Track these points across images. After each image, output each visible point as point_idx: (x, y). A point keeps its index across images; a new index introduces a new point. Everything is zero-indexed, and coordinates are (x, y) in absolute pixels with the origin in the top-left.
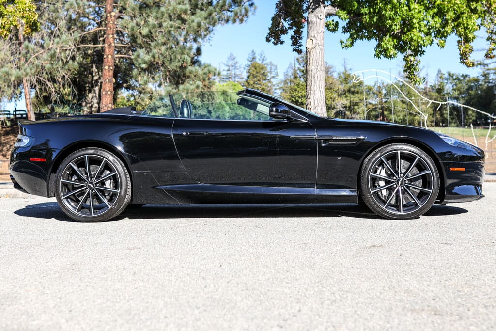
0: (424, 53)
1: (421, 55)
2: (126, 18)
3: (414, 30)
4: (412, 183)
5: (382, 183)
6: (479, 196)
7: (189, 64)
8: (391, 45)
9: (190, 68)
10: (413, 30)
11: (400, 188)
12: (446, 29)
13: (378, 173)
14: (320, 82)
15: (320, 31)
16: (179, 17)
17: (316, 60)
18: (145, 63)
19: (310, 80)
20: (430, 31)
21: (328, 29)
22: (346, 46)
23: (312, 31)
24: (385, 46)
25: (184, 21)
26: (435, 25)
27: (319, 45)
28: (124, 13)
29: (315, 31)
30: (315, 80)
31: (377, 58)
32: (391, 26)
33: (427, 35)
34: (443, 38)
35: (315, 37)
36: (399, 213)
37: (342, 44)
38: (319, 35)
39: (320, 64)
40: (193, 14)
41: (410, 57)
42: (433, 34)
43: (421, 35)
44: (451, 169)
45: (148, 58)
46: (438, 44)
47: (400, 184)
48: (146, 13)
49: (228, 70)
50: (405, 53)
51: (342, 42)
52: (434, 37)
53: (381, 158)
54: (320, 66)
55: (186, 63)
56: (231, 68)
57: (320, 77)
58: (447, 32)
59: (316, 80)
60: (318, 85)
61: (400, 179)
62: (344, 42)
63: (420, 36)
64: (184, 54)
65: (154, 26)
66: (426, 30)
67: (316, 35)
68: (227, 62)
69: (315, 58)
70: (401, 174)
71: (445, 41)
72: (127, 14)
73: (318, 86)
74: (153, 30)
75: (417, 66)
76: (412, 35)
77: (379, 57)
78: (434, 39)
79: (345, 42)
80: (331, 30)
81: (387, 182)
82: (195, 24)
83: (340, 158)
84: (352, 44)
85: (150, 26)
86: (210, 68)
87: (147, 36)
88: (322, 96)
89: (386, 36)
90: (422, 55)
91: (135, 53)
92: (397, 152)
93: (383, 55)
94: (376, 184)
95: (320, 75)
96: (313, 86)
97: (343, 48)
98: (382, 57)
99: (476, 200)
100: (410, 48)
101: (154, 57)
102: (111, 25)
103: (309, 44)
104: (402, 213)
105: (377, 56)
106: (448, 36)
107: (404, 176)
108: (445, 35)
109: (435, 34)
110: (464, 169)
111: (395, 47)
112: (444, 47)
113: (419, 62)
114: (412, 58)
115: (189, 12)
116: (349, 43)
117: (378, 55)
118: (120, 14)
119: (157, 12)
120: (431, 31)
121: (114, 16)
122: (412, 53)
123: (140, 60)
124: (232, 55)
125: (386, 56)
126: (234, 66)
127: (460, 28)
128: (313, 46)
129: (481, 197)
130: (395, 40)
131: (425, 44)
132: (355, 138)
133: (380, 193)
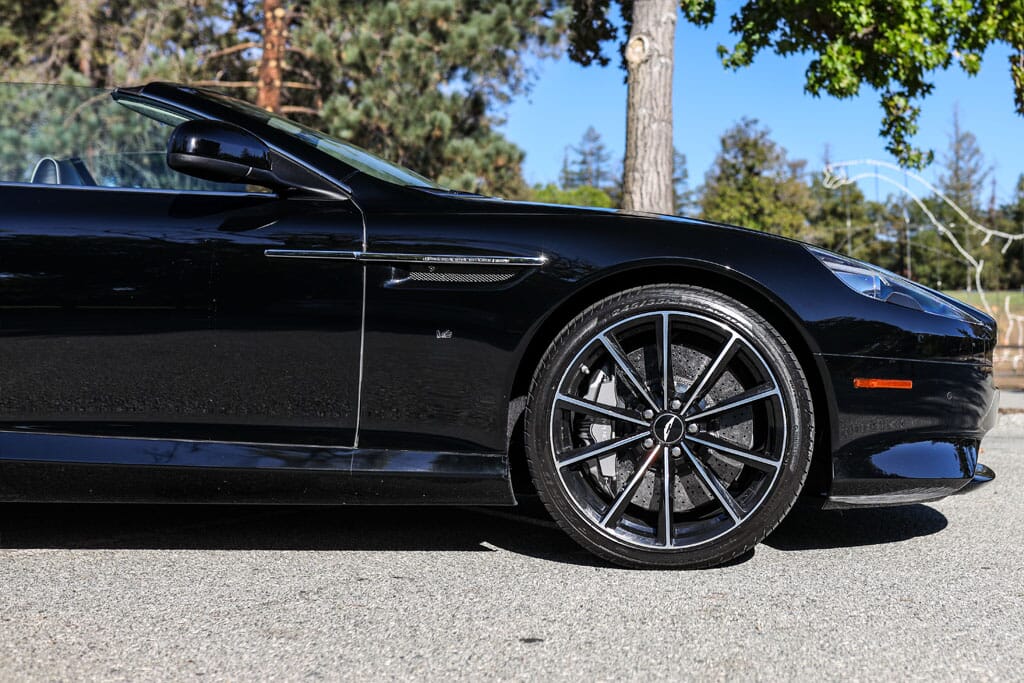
0: (932, 90)
1: (923, 94)
2: (310, 24)
3: (904, 27)
4: (716, 434)
5: (601, 432)
6: (971, 477)
7: (447, 132)
8: (844, 62)
9: (456, 143)
10: (901, 27)
11: (666, 449)
12: (983, 26)
13: (590, 396)
14: (657, 150)
15: (663, 19)
16: (432, 27)
17: (650, 92)
18: (349, 126)
19: (633, 145)
20: (943, 32)
21: (688, 15)
22: (734, 63)
23: (642, 20)
24: (830, 65)
25: (440, 36)
26: (954, 15)
27: (659, 56)
28: (306, 11)
29: (651, 18)
30: (646, 144)
31: (809, 95)
32: (846, 15)
33: (938, 42)
34: (976, 51)
35: (648, 34)
36: (658, 547)
37: (722, 56)
38: (659, 29)
39: (661, 104)
40: (465, 20)
41: (896, 98)
42: (951, 41)
43: (921, 40)
44: (858, 383)
45: (354, 115)
46: (961, 63)
47: (666, 436)
48: (355, 14)
49: (584, 162)
50: (885, 88)
51: (721, 51)
52: (954, 47)
53: (600, 336)
54: (661, 109)
55: (441, 128)
56: (590, 159)
57: (660, 137)
58: (985, 35)
59: (649, 144)
60: (652, 156)
61: (667, 419)
62: (726, 52)
63: (916, 42)
64: (438, 109)
65: (370, 43)
66: (933, 29)
67: (652, 30)
68: (582, 144)
69: (646, 86)
70: (672, 398)
71: (980, 59)
72: (310, 15)
73: (652, 159)
74: (368, 53)
75: (913, 123)
76: (898, 39)
77: (816, 94)
78: (956, 54)
79: (731, 51)
80: (692, 20)
81: (621, 429)
82: (463, 42)
83: (444, 336)
84: (748, 58)
85: (362, 44)
86: (500, 144)
87: (354, 66)
88: (663, 188)
89: (833, 39)
90: (927, 95)
91: (328, 105)
92: (661, 317)
93: (825, 88)
94: (584, 435)
95: (660, 131)
96: (639, 160)
97: (727, 66)
98: (823, 92)
99: (954, 494)
100: (896, 76)
101: (367, 113)
102: (275, 40)
103: (634, 53)
104: (669, 546)
105: (811, 89)
106: (990, 44)
107: (682, 408)
108: (981, 41)
109: (956, 40)
110: (908, 385)
111: (858, 71)
112: (979, 73)
113: (915, 113)
114: (901, 102)
115: (454, 16)
116: (739, 54)
117: (813, 87)
118: (295, 15)
119: (380, 14)
120: (947, 31)
121: (283, 19)
122: (901, 89)
123: (336, 121)
124: (591, 130)
125: (832, 91)
126: (597, 154)
127: (1015, 24)
128: (644, 57)
129: (975, 484)
130: (859, 53)
131: (930, 62)
132: (506, 261)
133: (594, 470)
